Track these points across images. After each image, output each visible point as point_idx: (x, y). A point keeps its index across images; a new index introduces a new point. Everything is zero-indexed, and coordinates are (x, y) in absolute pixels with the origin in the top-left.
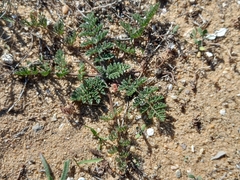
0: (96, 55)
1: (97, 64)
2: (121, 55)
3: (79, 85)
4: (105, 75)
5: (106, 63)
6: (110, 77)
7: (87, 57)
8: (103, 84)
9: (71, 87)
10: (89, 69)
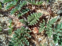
0: (18, 12)
1: (20, 18)
2: (33, 8)
3: (12, 36)
4: (27, 24)
5: (26, 16)
6: (31, 24)
7: (13, 15)
8: (28, 30)
9: (8, 38)
10: (16, 22)
